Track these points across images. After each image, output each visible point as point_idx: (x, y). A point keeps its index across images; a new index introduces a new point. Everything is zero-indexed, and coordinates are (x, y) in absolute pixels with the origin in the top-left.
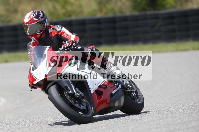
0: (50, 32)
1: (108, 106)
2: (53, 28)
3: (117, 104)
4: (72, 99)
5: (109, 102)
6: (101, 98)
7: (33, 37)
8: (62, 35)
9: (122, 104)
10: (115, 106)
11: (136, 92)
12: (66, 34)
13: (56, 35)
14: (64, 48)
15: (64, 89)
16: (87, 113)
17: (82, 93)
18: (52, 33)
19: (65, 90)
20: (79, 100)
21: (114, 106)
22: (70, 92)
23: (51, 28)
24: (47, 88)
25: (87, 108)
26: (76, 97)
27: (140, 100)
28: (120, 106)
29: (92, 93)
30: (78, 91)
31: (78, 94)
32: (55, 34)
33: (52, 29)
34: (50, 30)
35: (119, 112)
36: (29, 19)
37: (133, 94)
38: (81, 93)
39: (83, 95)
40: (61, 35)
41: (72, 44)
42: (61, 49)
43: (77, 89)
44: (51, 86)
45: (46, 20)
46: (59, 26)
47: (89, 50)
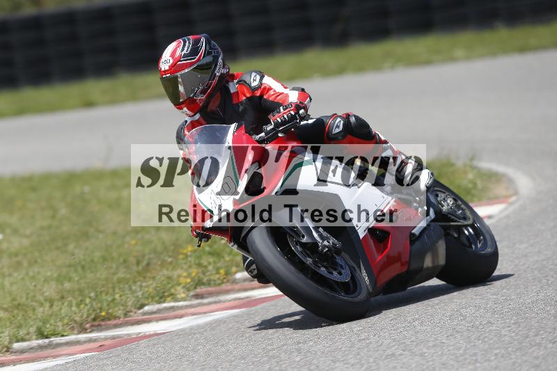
0: (232, 91)
1: (405, 269)
2: (240, 81)
3: (428, 262)
5: (408, 259)
6: (386, 247)
7: (185, 109)
8: (265, 97)
9: (442, 261)
10: (425, 266)
12: (275, 91)
13: (247, 98)
14: (277, 125)
15: (287, 232)
16: (354, 292)
17: (336, 239)
18: (237, 93)
19: (290, 234)
20: (328, 258)
21: (423, 267)
22: (305, 240)
23: (236, 81)
24: (243, 235)
25: (353, 278)
26: (322, 250)
27: (485, 245)
28: (438, 266)
29: (361, 237)
30: (325, 234)
31: (325, 243)
32: (245, 96)
33: (237, 83)
34: (233, 87)
35: (435, 282)
36: (171, 61)
37: (466, 232)
38: (332, 240)
39: (338, 244)
40: (261, 96)
41: (297, 113)
42: (268, 129)
43: (321, 230)
44: (253, 228)
45: (217, 61)
46: (254, 74)
47: (337, 121)
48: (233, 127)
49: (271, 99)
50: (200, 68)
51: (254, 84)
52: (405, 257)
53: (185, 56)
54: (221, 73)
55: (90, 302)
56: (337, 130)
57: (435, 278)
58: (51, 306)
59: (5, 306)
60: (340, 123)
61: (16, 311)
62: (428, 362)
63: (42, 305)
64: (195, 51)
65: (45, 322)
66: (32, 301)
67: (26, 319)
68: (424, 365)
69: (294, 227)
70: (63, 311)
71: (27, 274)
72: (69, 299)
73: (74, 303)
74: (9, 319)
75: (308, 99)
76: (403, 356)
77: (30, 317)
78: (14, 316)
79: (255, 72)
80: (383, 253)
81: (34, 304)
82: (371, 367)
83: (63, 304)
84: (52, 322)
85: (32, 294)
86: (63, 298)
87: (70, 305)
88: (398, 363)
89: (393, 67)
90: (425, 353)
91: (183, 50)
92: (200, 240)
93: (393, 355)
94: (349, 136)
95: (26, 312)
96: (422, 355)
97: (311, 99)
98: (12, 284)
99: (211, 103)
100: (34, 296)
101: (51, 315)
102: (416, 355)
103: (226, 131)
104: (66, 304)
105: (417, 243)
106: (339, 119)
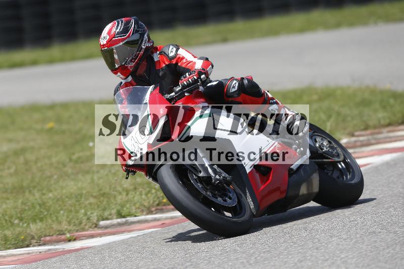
0: (156, 60)
1: (284, 196)
2: (161, 52)
3: (303, 190)
4: (207, 189)
5: (286, 189)
6: (268, 179)
7: (119, 74)
8: (179, 64)
9: (316, 188)
10: (301, 193)
11: (344, 161)
13: (166, 65)
14: (184, 87)
15: (188, 169)
16: (239, 214)
17: (228, 174)
18: (159, 61)
19: (190, 170)
20: (220, 189)
21: (298, 194)
22: (202, 174)
23: (158, 52)
24: (154, 170)
25: (239, 202)
26: (215, 182)
27: (353, 178)
28: (312, 193)
29: (248, 172)
30: (218, 170)
31: (218, 177)
32: (165, 63)
33: (159, 54)
34: (156, 57)
35: (312, 204)
36: (108, 37)
38: (224, 174)
39: (229, 178)
40: (177, 63)
41: (199, 77)
42: (177, 90)
43: (215, 167)
44: (162, 165)
45: (143, 37)
46: (171, 47)
47: (234, 83)
48: (151, 87)
49: (183, 66)
50: (129, 43)
51: (171, 55)
52: (284, 187)
53: (118, 33)
54: (147, 47)
55: (155, 192)
56: (234, 90)
57: (312, 202)
58: (127, 194)
59: (94, 194)
60: (235, 84)
61: (102, 198)
62: (399, 238)
63: (120, 193)
64: (125, 30)
65: (123, 206)
66: (113, 191)
67: (109, 204)
68: (396, 240)
69: (194, 165)
70: (136, 198)
71: (110, 171)
72: (141, 189)
73: (144, 192)
74: (97, 203)
75: (211, 66)
76: (382, 233)
77: (112, 203)
78: (100, 202)
79: (173, 45)
80: (265, 183)
81: (115, 193)
82: (358, 241)
83: (136, 193)
84: (128, 206)
85: (113, 186)
86: (135, 189)
87: (141, 194)
88: (377, 238)
89: (376, 23)
90: (398, 231)
91: (117, 29)
92: (128, 174)
93: (374, 232)
94: (242, 94)
95: (109, 199)
96: (395, 232)
97: (213, 66)
98: (99, 179)
99: (139, 69)
100: (115, 188)
101: (127, 201)
102: (391, 233)
103: (146, 91)
104: (138, 193)
105: (295, 176)
106: (235, 82)
